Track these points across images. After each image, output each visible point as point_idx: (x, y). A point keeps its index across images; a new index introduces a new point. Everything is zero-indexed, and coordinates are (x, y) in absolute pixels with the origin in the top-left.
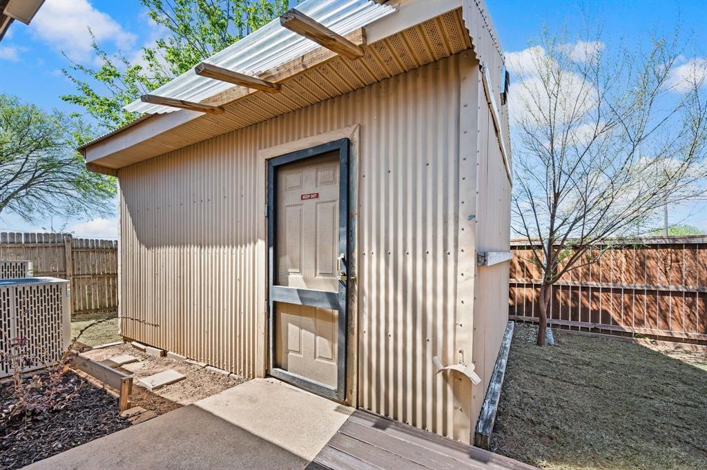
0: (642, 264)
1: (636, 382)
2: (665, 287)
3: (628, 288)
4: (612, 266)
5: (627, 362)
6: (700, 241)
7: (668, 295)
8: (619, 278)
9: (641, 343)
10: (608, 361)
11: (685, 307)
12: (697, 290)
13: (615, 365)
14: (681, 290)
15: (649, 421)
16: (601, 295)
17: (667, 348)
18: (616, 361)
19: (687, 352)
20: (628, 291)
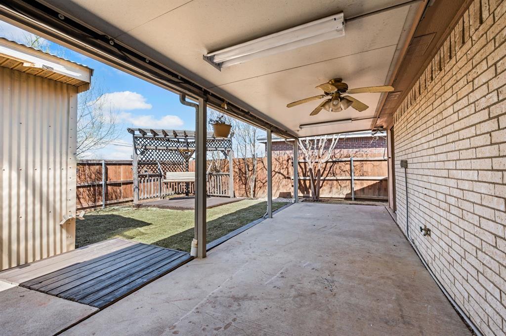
2: (79, 184)
7: (81, 188)
11: (87, 191)
12: (92, 184)
14: (86, 185)
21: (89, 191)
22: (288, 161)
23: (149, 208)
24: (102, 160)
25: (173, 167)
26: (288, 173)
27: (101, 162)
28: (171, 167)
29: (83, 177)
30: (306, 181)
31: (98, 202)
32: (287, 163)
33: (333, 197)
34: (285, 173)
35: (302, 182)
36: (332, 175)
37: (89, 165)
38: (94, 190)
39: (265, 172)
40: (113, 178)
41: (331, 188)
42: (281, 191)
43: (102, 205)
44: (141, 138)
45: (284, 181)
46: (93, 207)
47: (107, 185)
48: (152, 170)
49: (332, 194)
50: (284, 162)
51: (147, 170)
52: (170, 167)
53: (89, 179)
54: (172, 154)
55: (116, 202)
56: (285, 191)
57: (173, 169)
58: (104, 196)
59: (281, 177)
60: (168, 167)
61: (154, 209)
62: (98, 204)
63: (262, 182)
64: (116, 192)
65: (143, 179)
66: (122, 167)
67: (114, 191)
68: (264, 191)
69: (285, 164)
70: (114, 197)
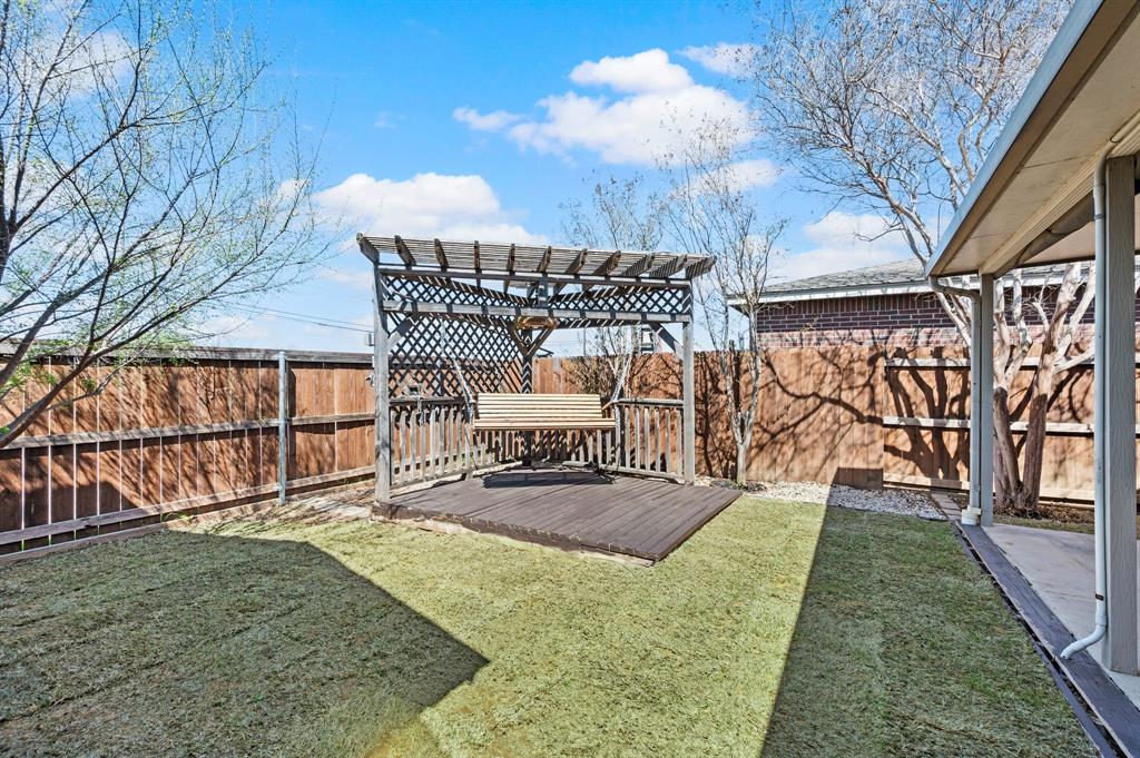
0: (173, 389)
1: (210, 608)
2: (207, 426)
3: (153, 435)
4: (121, 397)
5: (176, 577)
6: (246, 357)
7: (212, 439)
8: (135, 417)
9: (174, 529)
10: (140, 589)
11: (232, 451)
12: (246, 426)
13: (158, 593)
14: (227, 429)
15: (267, 678)
16: (99, 457)
17: (213, 523)
18: (157, 583)
19: (238, 520)
20: (150, 442)
21: (238, 448)
22: (872, 361)
23: (429, 523)
24: (278, 351)
25: (488, 378)
26: (872, 403)
27: (274, 358)
28: (484, 376)
29: (218, 403)
30: (945, 435)
31: (266, 481)
32: (867, 368)
33: (1071, 496)
34: (861, 404)
35: (928, 438)
36: (1067, 415)
37: (240, 364)
38: (255, 444)
39: (778, 398)
40: (310, 411)
41: (1061, 462)
42: (842, 464)
43: (276, 494)
44: (397, 275)
45: (857, 432)
46: (249, 500)
47: (292, 429)
48: (430, 385)
49: (1066, 485)
50: (856, 366)
51: (416, 384)
52: (480, 377)
53: (236, 411)
54: (488, 334)
55: (320, 482)
56: (859, 464)
57: (488, 382)
58: (283, 464)
59: (845, 415)
60: (476, 376)
61: (449, 528)
62: (266, 489)
63: (765, 431)
64: (321, 451)
65: (404, 414)
66: (338, 373)
67: (313, 449)
68: (775, 461)
69: (862, 374)
70: (313, 466)
